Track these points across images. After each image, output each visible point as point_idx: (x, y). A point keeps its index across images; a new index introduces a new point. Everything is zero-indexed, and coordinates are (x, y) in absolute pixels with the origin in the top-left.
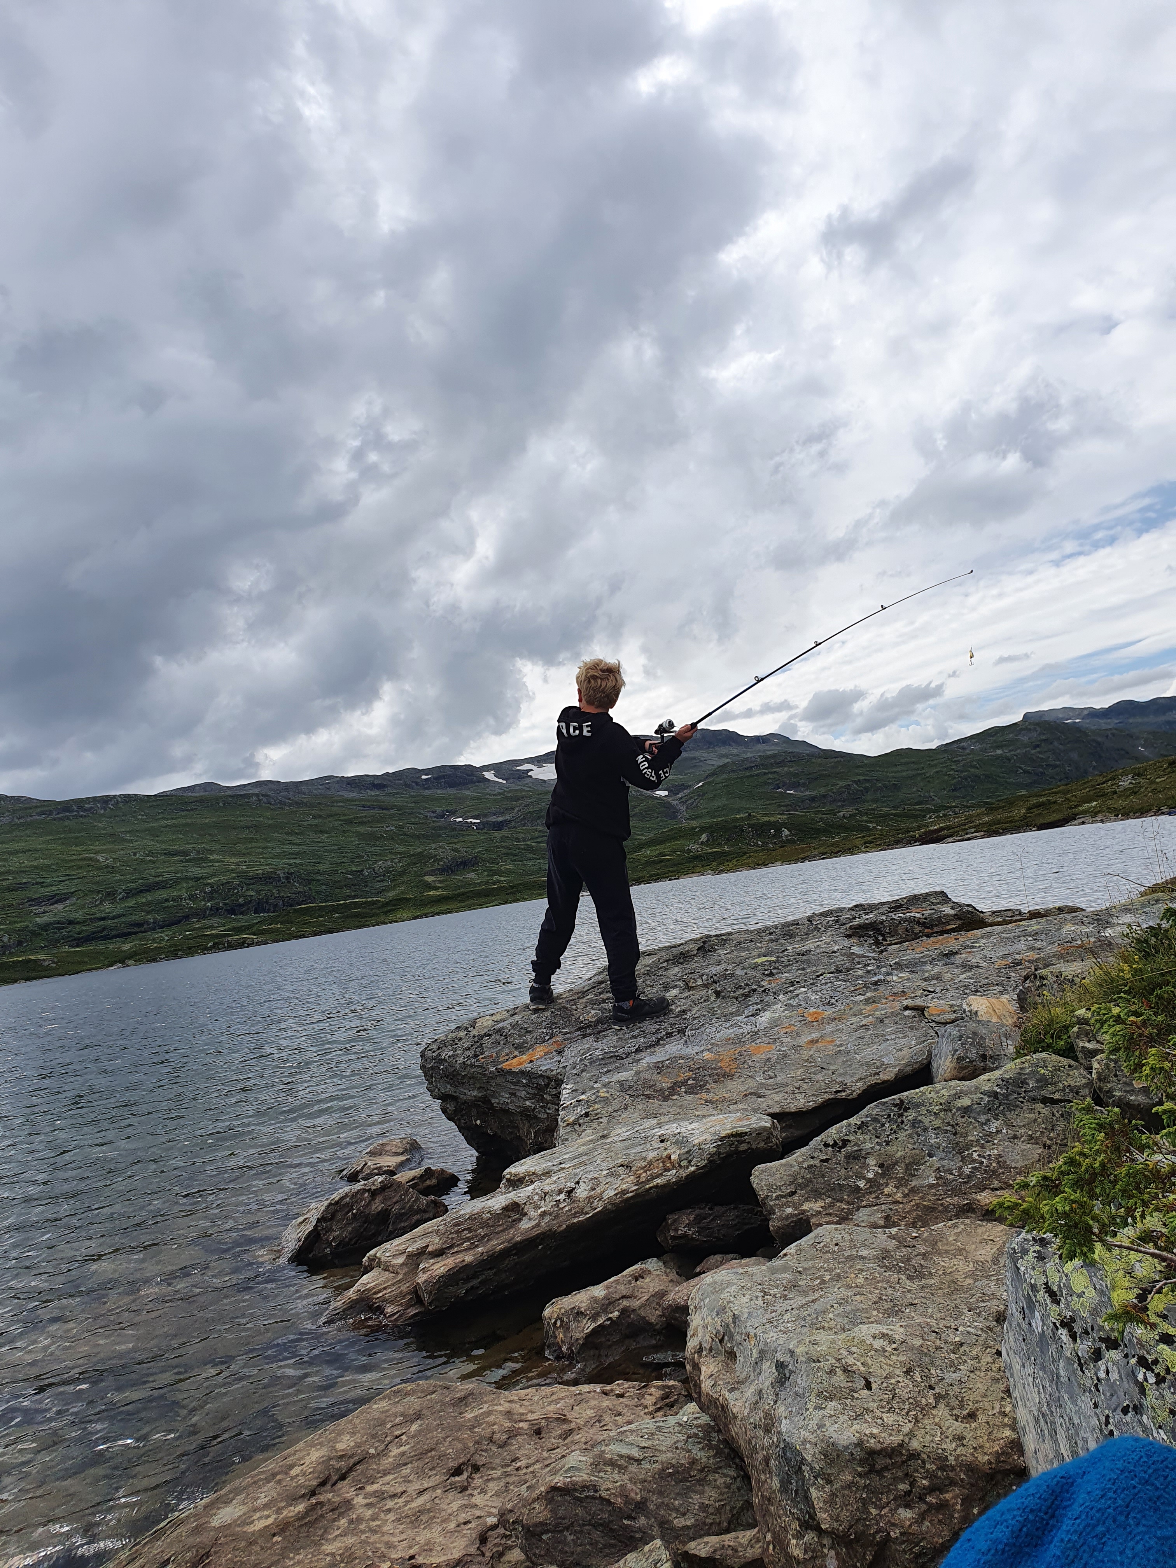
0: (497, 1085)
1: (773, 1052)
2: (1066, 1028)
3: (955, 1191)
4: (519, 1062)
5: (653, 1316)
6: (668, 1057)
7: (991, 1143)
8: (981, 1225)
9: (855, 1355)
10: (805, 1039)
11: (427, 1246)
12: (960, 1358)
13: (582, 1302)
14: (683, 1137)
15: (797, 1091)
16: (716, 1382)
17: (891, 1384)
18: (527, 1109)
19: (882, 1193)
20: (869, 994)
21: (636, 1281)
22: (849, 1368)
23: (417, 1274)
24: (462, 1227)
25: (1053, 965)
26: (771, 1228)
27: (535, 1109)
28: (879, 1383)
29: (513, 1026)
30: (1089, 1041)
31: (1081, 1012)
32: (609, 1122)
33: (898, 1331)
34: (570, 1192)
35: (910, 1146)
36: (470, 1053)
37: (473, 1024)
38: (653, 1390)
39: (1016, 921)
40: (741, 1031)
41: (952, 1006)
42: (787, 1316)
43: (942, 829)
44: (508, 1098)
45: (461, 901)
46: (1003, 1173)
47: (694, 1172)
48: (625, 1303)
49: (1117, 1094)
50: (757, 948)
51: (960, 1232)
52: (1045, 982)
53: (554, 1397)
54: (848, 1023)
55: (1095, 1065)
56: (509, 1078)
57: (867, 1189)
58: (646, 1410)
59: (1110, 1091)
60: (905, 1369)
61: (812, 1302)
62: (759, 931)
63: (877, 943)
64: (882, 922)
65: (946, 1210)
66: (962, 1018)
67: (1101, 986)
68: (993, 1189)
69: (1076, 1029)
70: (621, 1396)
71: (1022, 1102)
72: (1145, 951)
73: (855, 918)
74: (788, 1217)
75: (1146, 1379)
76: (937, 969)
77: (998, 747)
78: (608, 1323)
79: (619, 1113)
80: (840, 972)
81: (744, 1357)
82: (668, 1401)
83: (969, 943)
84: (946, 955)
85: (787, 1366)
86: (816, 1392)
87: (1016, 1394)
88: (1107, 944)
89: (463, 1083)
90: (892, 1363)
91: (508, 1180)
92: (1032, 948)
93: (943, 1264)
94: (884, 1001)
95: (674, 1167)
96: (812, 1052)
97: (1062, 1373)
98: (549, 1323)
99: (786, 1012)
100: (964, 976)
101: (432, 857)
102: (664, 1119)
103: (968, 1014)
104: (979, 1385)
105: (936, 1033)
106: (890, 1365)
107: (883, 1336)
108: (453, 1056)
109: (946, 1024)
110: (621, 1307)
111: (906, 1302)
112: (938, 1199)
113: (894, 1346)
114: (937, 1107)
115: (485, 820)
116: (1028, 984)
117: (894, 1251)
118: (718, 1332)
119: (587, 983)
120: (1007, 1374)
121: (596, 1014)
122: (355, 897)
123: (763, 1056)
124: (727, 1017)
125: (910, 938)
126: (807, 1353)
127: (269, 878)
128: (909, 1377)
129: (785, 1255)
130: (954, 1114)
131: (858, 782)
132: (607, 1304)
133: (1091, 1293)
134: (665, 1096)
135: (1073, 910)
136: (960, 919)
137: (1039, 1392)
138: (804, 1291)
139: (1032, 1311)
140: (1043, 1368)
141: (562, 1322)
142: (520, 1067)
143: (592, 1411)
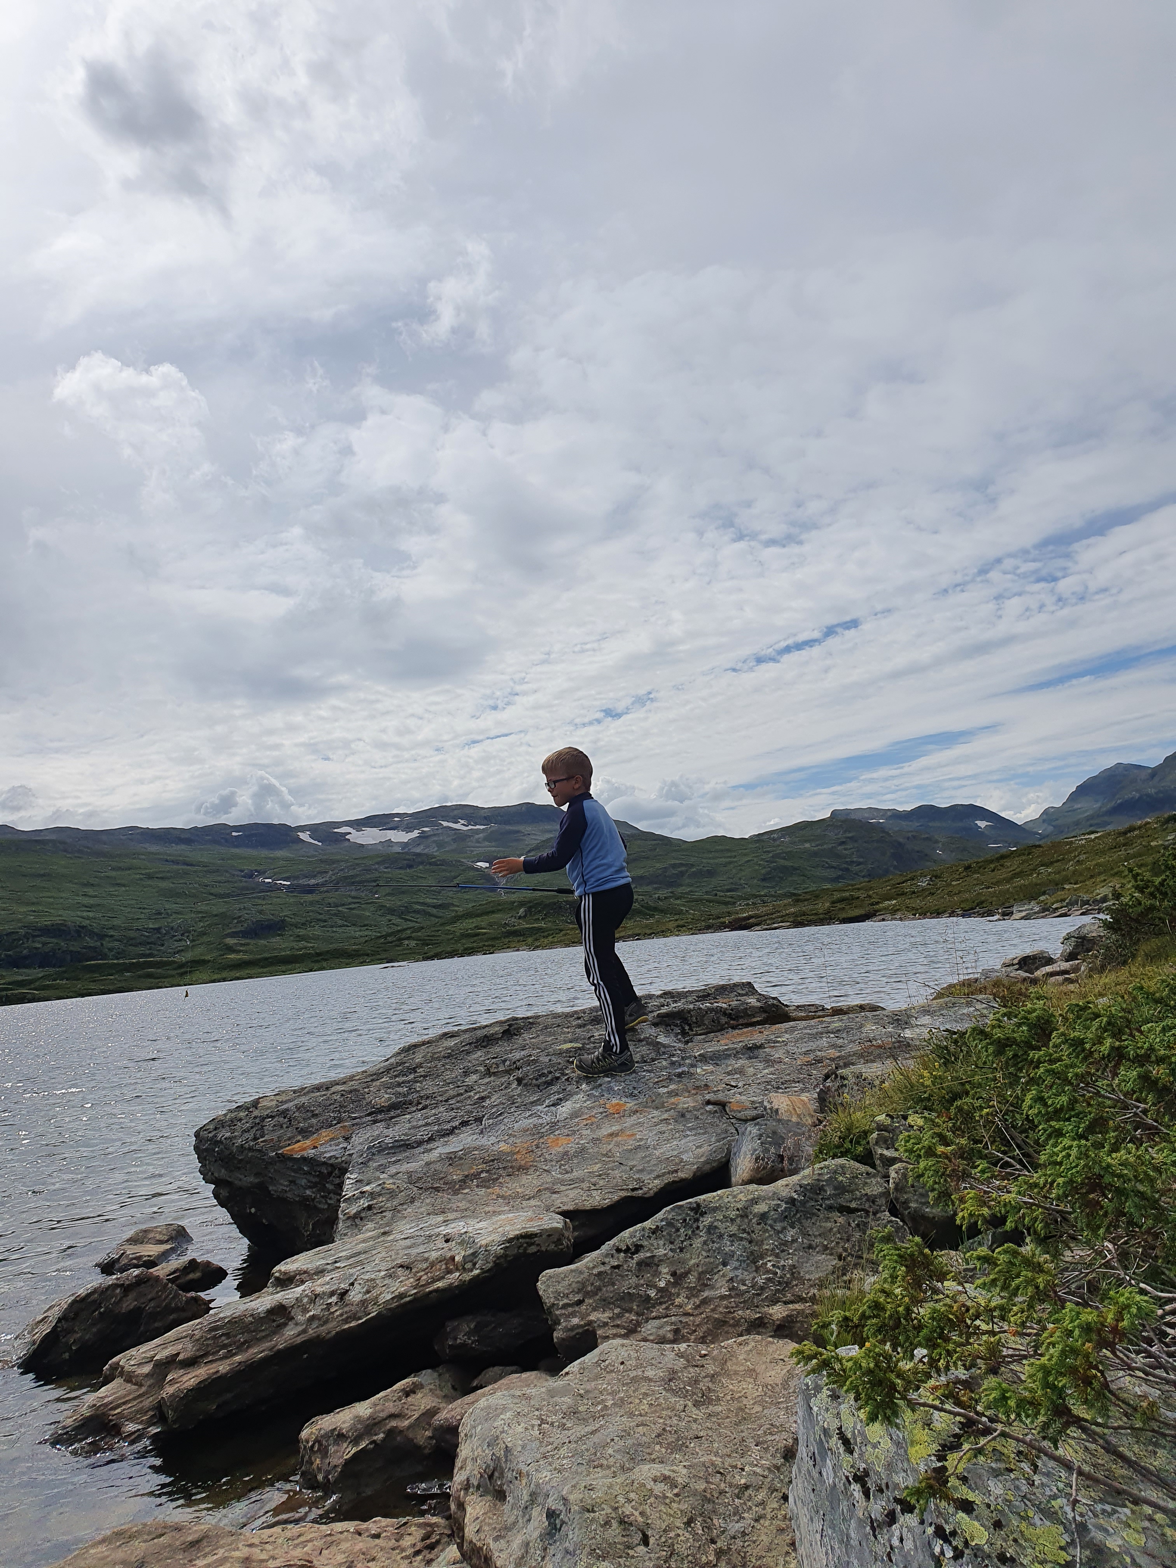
0: (275, 1170)
1: (570, 1145)
2: (866, 1133)
3: (748, 1304)
4: (303, 1148)
5: (423, 1436)
6: (461, 1148)
7: (786, 1253)
8: (773, 1343)
9: (633, 1503)
10: (605, 1131)
11: (178, 1354)
12: (745, 1504)
13: (344, 1422)
14: (470, 1237)
15: (593, 1187)
16: (481, 1527)
17: (671, 1538)
18: (307, 1198)
19: (672, 1304)
20: (672, 1087)
21: (407, 1397)
22: (626, 1519)
23: (162, 1388)
24: (220, 1332)
25: (853, 1064)
26: (555, 1340)
27: (315, 1198)
28: (657, 1537)
29: (298, 1108)
30: (887, 1149)
31: (881, 1118)
32: (393, 1216)
33: (681, 1474)
34: (344, 1294)
35: (704, 1254)
36: (250, 1135)
37: (255, 1104)
38: (413, 1528)
39: (819, 1017)
40: (540, 1121)
41: (753, 1102)
42: (563, 1451)
43: (750, 917)
44: (287, 1186)
45: (263, 967)
46: (796, 1285)
47: (478, 1275)
48: (394, 1423)
49: (913, 1205)
50: (564, 1033)
51: (751, 1350)
52: (846, 1082)
53: (302, 1539)
54: (650, 1116)
55: (893, 1174)
56: (290, 1164)
57: (658, 1299)
58: (404, 1554)
59: (906, 1203)
60: (685, 1520)
61: (591, 1433)
62: (567, 1016)
63: (684, 1033)
64: (689, 1011)
65: (737, 1324)
66: (763, 1116)
67: (902, 1092)
68: (786, 1303)
69: (875, 1135)
70: (377, 1536)
71: (819, 1210)
72: (945, 1058)
73: (663, 1006)
74: (573, 1328)
75: (942, 1553)
76: (741, 1062)
77: (806, 841)
78: (372, 1446)
79: (405, 1207)
80: (645, 1062)
81: (514, 1498)
82: (428, 1542)
83: (772, 1037)
84: (750, 1048)
85: (559, 1515)
86: (587, 1549)
87: (801, 1550)
88: (903, 1046)
89: (239, 1168)
90: (672, 1513)
91: (277, 1279)
92: (834, 1046)
93: (731, 1387)
94: (687, 1094)
95: (457, 1270)
96: (611, 1146)
97: (853, 1535)
98: (305, 1447)
99: (588, 1102)
100: (766, 1071)
101: (235, 918)
102: (451, 1216)
103: (769, 1111)
104: (763, 1537)
105: (737, 1130)
106: (671, 1515)
107: (665, 1479)
108: (230, 1138)
109: (746, 1121)
110: (388, 1427)
111: (690, 1434)
112: (730, 1312)
113: (676, 1491)
114: (734, 1213)
115: (296, 882)
116: (829, 1083)
117: (682, 1372)
118: (488, 1466)
119: (383, 1064)
120: (794, 1526)
121: (390, 1099)
122: (151, 955)
123: (561, 1149)
124: (527, 1107)
125: (715, 1029)
126: (581, 1501)
127: (57, 931)
128: (690, 1529)
129: (567, 1373)
130: (751, 1220)
131: (674, 866)
132: (371, 1425)
133: (886, 1444)
134: (457, 1187)
135: (874, 1008)
136: (765, 1012)
137: (827, 1553)
138: (584, 1419)
139: (824, 1460)
140: (833, 1527)
141: (321, 1445)
142: (302, 1153)
143: (343, 1556)
